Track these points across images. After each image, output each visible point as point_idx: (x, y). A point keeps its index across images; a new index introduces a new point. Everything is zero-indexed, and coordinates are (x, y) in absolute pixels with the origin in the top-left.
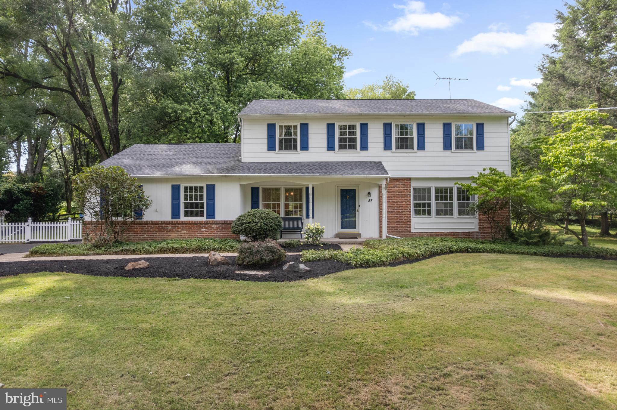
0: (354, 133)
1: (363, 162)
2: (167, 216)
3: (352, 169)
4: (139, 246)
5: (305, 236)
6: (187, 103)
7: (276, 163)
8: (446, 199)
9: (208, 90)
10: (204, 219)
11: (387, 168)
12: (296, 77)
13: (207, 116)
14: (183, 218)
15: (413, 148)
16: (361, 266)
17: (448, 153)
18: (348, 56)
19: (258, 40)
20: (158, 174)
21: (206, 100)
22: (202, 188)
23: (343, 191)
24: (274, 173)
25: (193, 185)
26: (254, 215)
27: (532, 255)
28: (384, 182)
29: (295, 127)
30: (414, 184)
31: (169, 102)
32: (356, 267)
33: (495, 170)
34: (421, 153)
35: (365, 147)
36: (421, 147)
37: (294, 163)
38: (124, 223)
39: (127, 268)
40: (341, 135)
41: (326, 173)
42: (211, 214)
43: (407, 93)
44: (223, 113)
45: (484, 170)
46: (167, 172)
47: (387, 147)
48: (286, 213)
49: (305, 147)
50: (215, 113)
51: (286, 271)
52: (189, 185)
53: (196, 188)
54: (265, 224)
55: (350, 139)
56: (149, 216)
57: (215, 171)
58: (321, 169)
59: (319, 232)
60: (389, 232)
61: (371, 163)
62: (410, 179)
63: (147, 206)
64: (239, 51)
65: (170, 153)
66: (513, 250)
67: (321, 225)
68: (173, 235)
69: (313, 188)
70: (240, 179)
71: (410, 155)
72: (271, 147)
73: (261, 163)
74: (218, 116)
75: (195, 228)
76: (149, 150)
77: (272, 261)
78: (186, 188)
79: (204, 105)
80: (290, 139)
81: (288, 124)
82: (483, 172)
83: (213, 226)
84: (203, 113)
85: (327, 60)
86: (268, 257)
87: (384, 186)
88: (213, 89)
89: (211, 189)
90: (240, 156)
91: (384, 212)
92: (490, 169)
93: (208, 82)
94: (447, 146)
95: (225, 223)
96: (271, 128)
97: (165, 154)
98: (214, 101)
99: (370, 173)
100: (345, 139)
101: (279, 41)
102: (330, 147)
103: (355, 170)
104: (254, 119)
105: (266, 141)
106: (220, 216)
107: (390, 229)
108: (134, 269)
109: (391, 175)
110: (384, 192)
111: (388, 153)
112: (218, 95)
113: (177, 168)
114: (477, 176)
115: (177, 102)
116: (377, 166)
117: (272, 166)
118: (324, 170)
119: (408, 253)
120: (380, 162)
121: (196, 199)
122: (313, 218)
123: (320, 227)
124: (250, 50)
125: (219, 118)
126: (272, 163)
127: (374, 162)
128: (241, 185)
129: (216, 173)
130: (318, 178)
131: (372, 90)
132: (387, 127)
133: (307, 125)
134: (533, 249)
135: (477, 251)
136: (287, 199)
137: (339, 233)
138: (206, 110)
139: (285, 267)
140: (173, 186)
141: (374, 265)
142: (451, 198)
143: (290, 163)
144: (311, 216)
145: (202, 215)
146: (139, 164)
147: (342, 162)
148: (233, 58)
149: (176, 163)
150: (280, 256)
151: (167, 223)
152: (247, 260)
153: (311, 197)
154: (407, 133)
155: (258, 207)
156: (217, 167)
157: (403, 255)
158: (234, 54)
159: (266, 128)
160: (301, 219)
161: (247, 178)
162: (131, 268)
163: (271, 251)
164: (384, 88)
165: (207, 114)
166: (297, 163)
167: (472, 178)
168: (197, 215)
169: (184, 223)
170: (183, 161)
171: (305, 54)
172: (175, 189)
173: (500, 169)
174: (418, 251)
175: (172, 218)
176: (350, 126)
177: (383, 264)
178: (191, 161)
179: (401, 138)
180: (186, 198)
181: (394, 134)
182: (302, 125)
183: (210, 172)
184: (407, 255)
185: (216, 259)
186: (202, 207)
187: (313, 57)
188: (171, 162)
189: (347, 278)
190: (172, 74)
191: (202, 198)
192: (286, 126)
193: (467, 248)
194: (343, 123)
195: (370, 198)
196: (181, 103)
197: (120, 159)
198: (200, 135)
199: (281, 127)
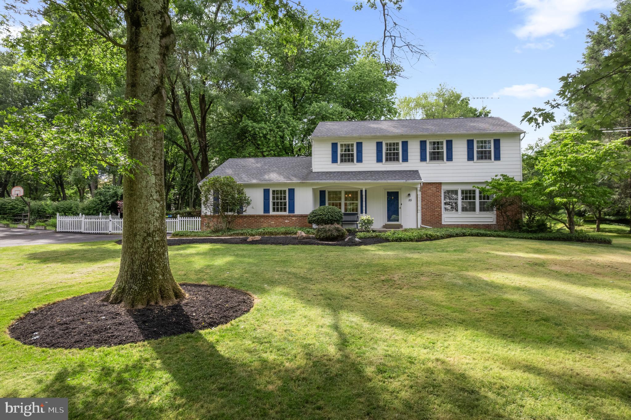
0: (397, 149)
1: (404, 171)
2: (261, 212)
3: (395, 176)
4: (245, 231)
5: (359, 225)
6: (263, 122)
7: (338, 172)
8: (470, 199)
9: (280, 111)
10: (287, 213)
11: (421, 175)
12: (353, 95)
13: (279, 133)
14: (272, 213)
15: (443, 160)
16: (396, 240)
17: (471, 163)
18: (400, 72)
19: (320, 66)
20: (254, 181)
21: (279, 119)
22: (285, 191)
23: (388, 193)
24: (337, 180)
25: (279, 189)
26: (324, 210)
27: (528, 239)
28: (419, 186)
29: (352, 145)
30: (444, 188)
31: (249, 122)
32: (393, 241)
33: (506, 176)
34: (449, 163)
35: (405, 159)
36: (450, 158)
37: (352, 172)
38: (233, 216)
39: (248, 240)
40: (387, 150)
41: (375, 180)
42: (292, 210)
43: (461, 99)
44: (292, 130)
45: (496, 176)
46: (260, 180)
47: (423, 158)
48: (346, 210)
49: (360, 160)
50: (286, 130)
51: (347, 241)
52: (276, 189)
53: (281, 191)
54: (332, 216)
55: (394, 153)
56: (249, 211)
57: (295, 179)
58: (372, 176)
59: (369, 222)
60: (422, 223)
61: (410, 171)
62: (441, 183)
63: (248, 204)
64: (304, 76)
65: (259, 165)
66: (515, 236)
67: (371, 217)
68: (265, 225)
69: (366, 191)
70: (312, 184)
71: (441, 165)
72: (334, 160)
73: (327, 172)
74: (289, 133)
75: (280, 220)
76: (242, 163)
77: (338, 236)
78: (274, 191)
79: (277, 124)
80: (349, 154)
81: (347, 143)
82: (495, 178)
83: (293, 218)
84: (276, 130)
85: (380, 80)
86: (335, 234)
87: (419, 189)
88: (284, 110)
89: (292, 191)
90: (311, 167)
91: (420, 208)
92: (502, 175)
93: (280, 104)
94: (470, 158)
95: (302, 216)
96: (334, 146)
97: (254, 166)
98: (285, 120)
99: (408, 180)
100: (390, 153)
101: (338, 65)
102: (379, 160)
103: (397, 177)
104: (322, 140)
105: (330, 156)
106: (298, 211)
107: (423, 222)
108: (253, 241)
109: (423, 181)
110: (419, 193)
111: (424, 164)
112: (289, 114)
113: (266, 177)
114: (490, 181)
115: (255, 121)
116: (415, 174)
117: (335, 175)
118: (374, 178)
119: (430, 235)
120: (417, 171)
121: (281, 199)
122: (366, 213)
123: (370, 219)
124: (313, 74)
125: (289, 134)
126: (335, 172)
127: (413, 171)
128: (313, 189)
129: (295, 180)
130: (369, 183)
131: (426, 97)
132: (423, 144)
133: (361, 143)
134: (530, 235)
135: (486, 235)
136: (346, 199)
137: (386, 225)
138: (278, 127)
139: (346, 240)
140: (265, 190)
141: (405, 240)
142: (474, 198)
143: (349, 172)
144: (364, 211)
145: (285, 211)
146: (238, 174)
147: (388, 171)
148: (300, 83)
149: (265, 173)
150: (342, 233)
151: (261, 216)
152: (323, 235)
153: (364, 197)
154: (438, 148)
155: (325, 205)
156: (295, 176)
157: (427, 236)
158: (300, 79)
159: (330, 146)
160: (357, 214)
161: (318, 184)
162: (251, 240)
163: (337, 230)
164: (438, 95)
165: (280, 131)
166: (354, 172)
167: (486, 183)
168: (281, 210)
169: (273, 216)
170: (269, 171)
171: (360, 76)
172: (266, 192)
173: (510, 175)
174: (438, 234)
175: (264, 213)
176: (394, 144)
177: (411, 240)
178: (275, 171)
179: (434, 152)
180: (274, 198)
181: (429, 149)
182: (357, 143)
183: (291, 180)
184: (429, 236)
185: (302, 236)
186: (285, 205)
187: (367, 78)
188: (261, 172)
189: (385, 246)
190: (250, 98)
191: (285, 199)
192: (345, 145)
193: (478, 233)
194: (389, 142)
195: (410, 198)
196: (258, 122)
197: (223, 170)
198: (274, 148)
199: (342, 145)
